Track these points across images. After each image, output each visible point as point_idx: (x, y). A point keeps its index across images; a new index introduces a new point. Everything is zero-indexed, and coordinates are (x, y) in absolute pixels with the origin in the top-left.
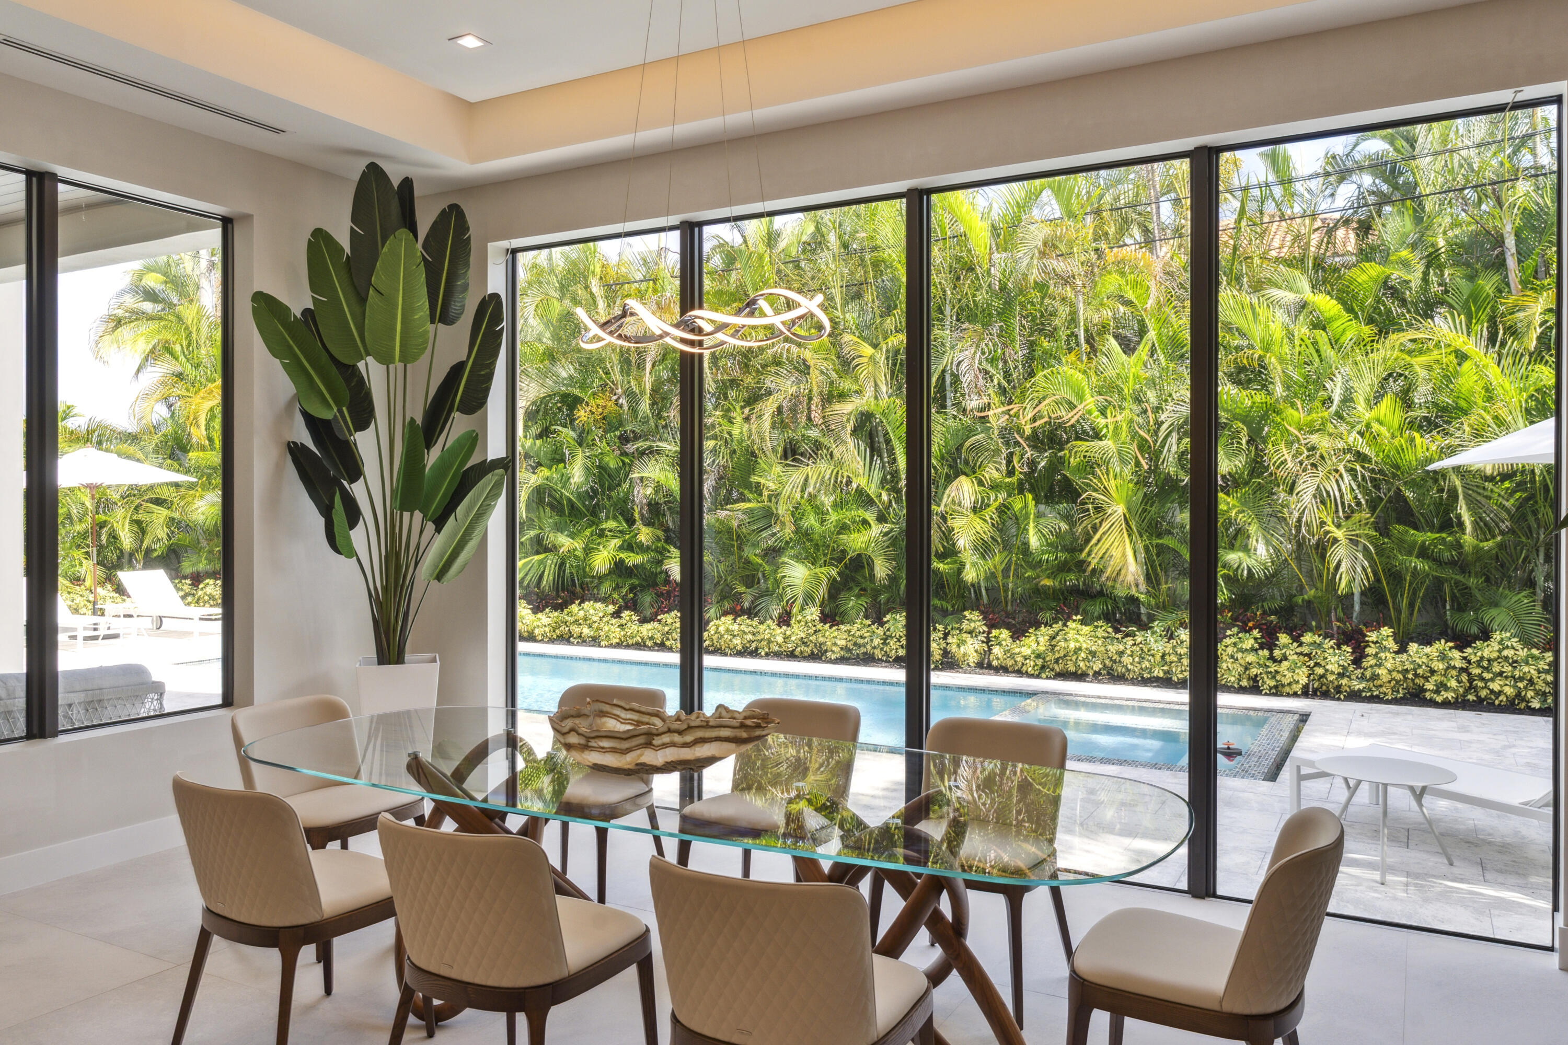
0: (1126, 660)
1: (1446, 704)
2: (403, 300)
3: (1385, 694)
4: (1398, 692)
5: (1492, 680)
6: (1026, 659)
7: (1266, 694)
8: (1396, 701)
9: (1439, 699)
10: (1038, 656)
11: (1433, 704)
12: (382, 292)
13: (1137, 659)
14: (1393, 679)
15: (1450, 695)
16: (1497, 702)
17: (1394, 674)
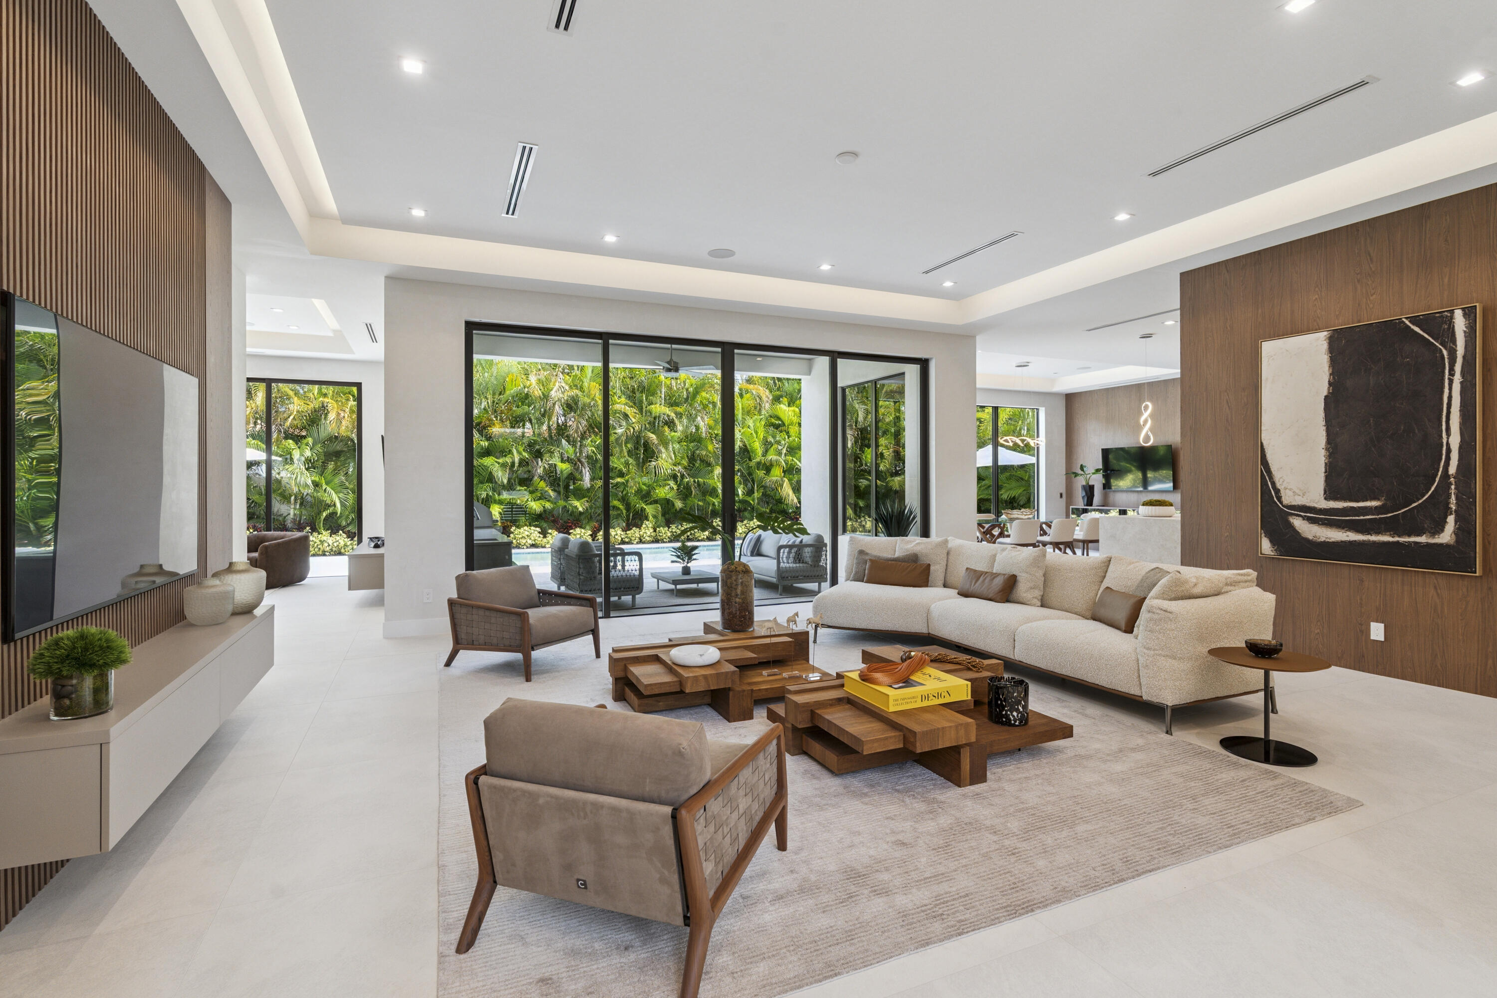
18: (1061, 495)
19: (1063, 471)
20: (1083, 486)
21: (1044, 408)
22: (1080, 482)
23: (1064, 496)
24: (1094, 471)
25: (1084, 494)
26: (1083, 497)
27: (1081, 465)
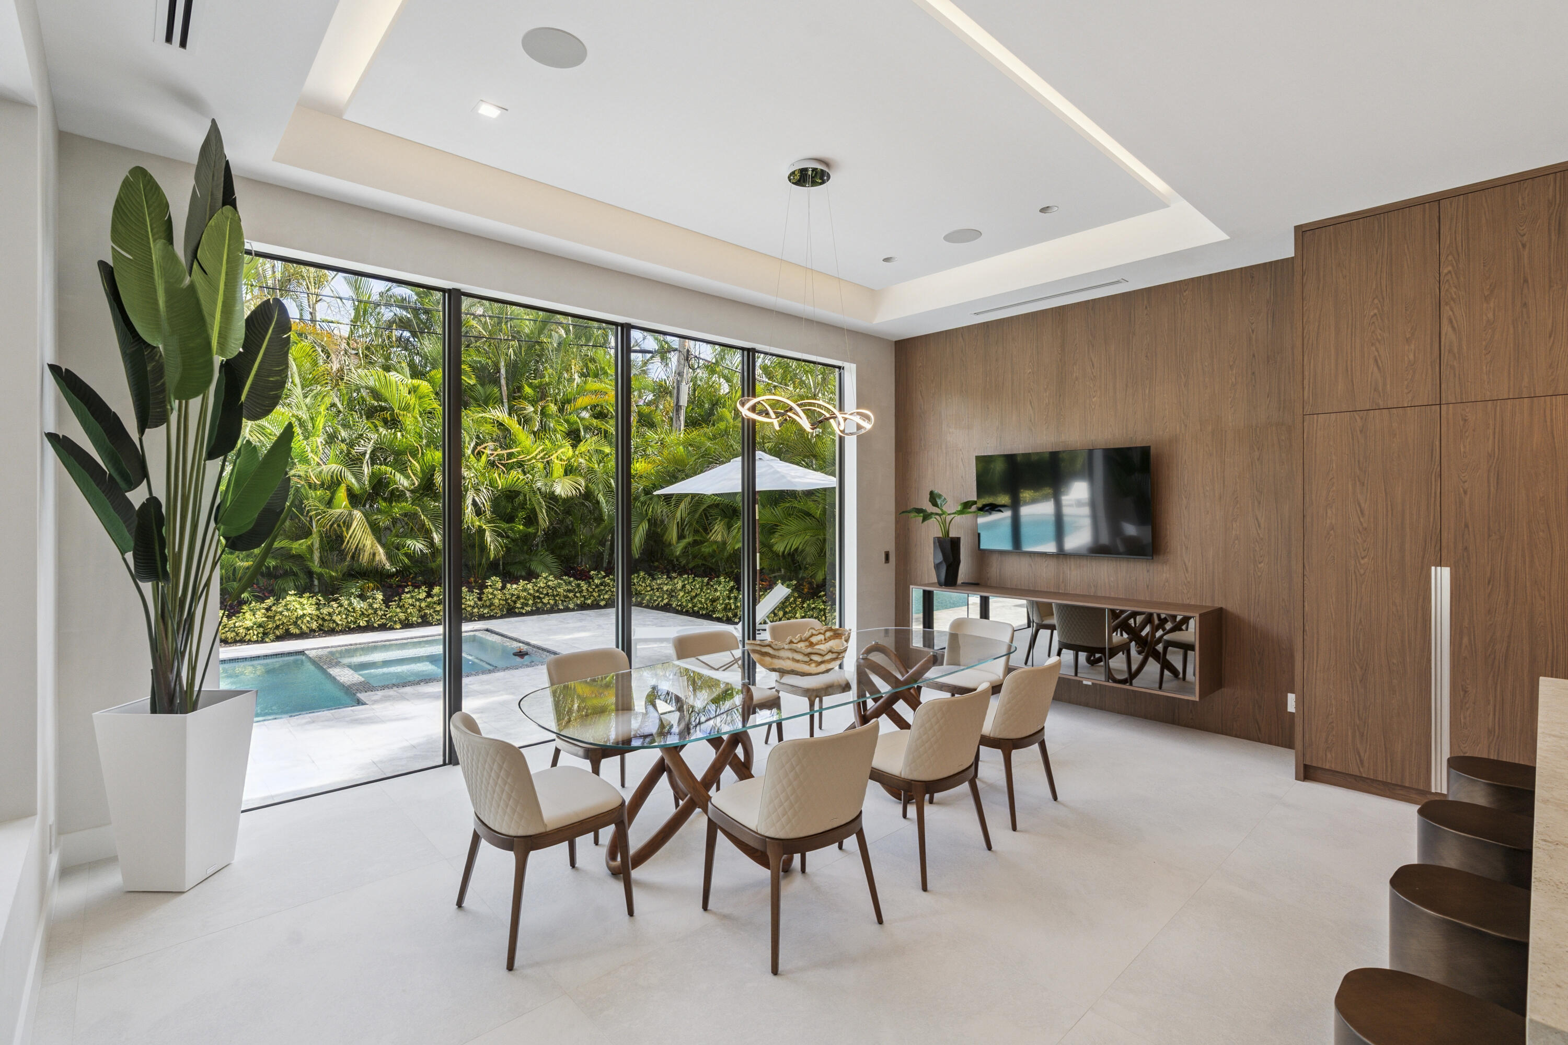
0: (337, 619)
1: (528, 614)
2: (226, 285)
3: (496, 613)
4: (503, 611)
5: (544, 598)
6: (249, 630)
7: (435, 625)
8: (502, 617)
9: (524, 611)
10: (260, 626)
11: (521, 614)
12: (207, 271)
13: (344, 616)
14: (501, 604)
15: (529, 609)
16: (545, 609)
17: (501, 602)
18: (887, 555)
19: (891, 506)
20: (939, 538)
21: (854, 366)
22: (930, 531)
23: (892, 558)
24: (959, 508)
25: (940, 558)
26: (937, 567)
27: (932, 493)
